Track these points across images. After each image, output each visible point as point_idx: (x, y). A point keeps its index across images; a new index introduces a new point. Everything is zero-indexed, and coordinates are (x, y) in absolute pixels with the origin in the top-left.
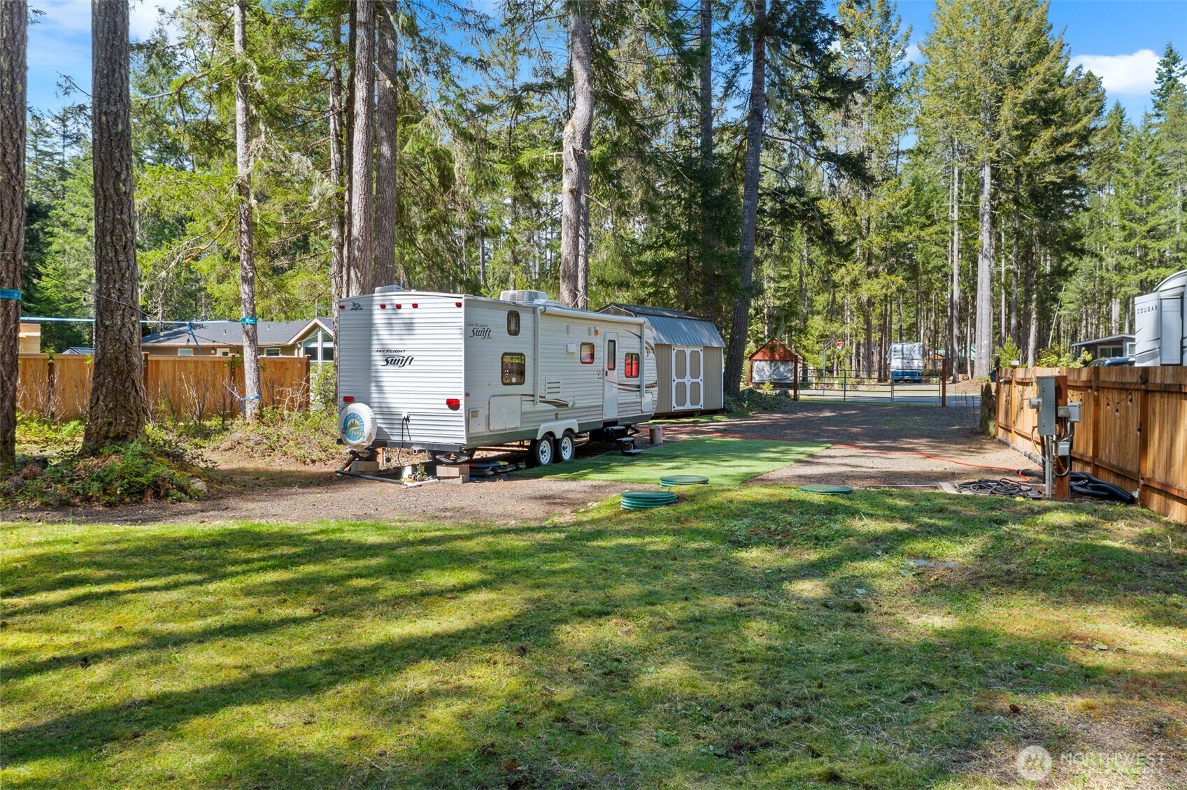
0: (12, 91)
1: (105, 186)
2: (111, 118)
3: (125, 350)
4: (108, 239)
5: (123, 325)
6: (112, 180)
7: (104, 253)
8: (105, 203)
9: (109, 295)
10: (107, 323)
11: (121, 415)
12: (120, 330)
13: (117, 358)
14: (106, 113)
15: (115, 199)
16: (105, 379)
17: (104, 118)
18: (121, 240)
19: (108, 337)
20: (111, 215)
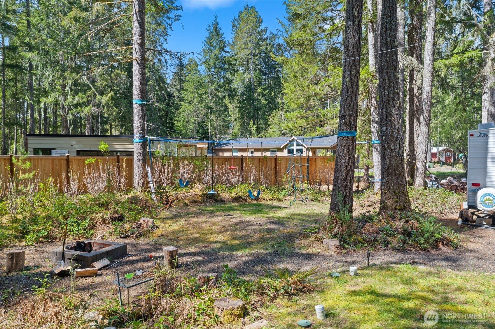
0: (358, 27)
1: (389, 75)
2: (392, 38)
3: (401, 162)
4: (391, 103)
5: (400, 148)
6: (393, 72)
7: (389, 110)
8: (389, 84)
9: (392, 133)
10: (392, 148)
11: (402, 197)
12: (398, 152)
13: (398, 167)
14: (389, 36)
15: (394, 81)
16: (392, 177)
17: (389, 39)
18: (397, 103)
19: (393, 155)
20: (393, 90)
